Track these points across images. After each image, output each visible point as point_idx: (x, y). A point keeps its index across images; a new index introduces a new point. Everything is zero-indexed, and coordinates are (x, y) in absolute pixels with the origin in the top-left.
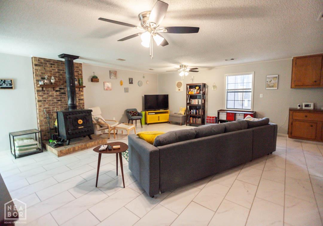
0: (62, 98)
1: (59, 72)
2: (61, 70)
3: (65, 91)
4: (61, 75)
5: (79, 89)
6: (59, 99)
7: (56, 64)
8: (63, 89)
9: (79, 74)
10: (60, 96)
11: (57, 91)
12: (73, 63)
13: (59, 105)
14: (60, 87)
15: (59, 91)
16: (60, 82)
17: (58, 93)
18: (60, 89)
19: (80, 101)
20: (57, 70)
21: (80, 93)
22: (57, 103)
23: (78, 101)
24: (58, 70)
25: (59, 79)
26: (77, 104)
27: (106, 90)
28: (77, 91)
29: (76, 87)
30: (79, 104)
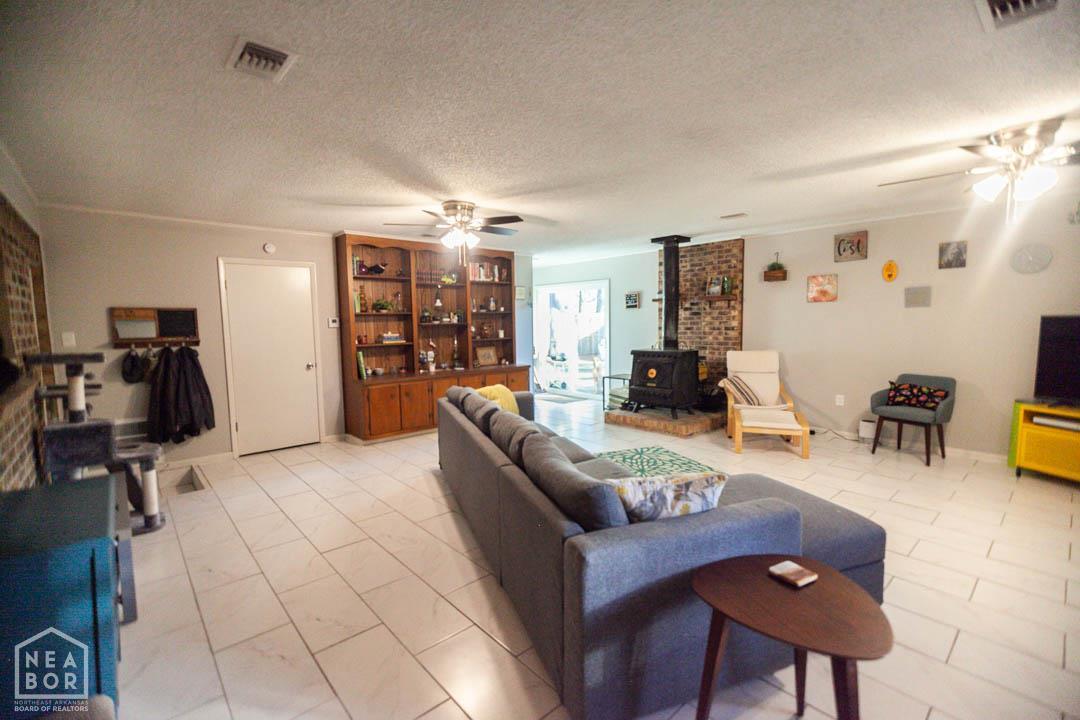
0: (694, 323)
1: (692, 271)
2: (696, 265)
3: (699, 309)
4: (696, 275)
5: (729, 304)
6: (689, 326)
7: (688, 254)
8: (697, 304)
9: (730, 267)
10: (690, 319)
11: (686, 309)
12: (678, 247)
13: (689, 338)
14: (692, 301)
15: (690, 309)
16: (692, 290)
17: (688, 313)
18: (692, 304)
19: (728, 332)
20: (689, 268)
21: (729, 313)
22: (685, 333)
23: (724, 331)
24: (692, 265)
25: (691, 285)
26: (721, 338)
27: (815, 300)
28: (722, 308)
29: (719, 299)
30: (725, 338)
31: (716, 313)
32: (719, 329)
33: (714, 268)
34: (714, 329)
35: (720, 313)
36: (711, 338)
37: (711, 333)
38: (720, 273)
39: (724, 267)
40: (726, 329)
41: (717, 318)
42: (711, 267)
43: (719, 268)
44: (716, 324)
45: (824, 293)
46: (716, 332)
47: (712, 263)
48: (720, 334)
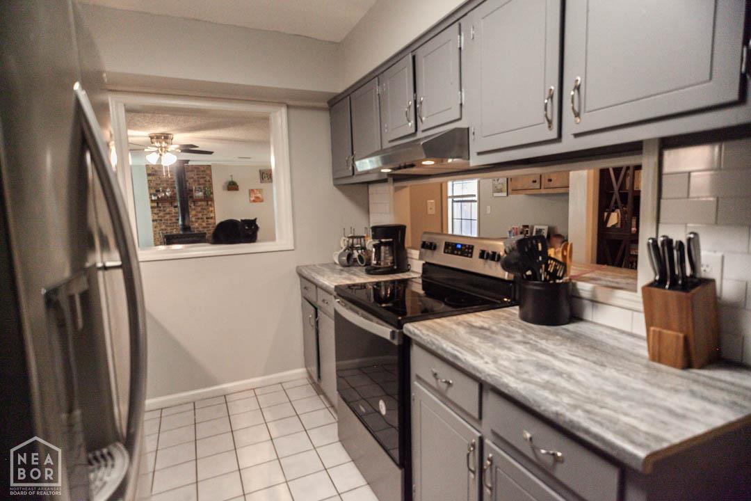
5: (207, 203)
11: (175, 207)
21: (208, 209)
26: (204, 224)
27: (254, 201)
28: (203, 205)
29: (201, 200)
30: (207, 224)
31: (199, 209)
32: (202, 219)
33: (194, 181)
34: (198, 219)
35: (202, 209)
36: (197, 224)
37: (196, 222)
38: (199, 184)
39: (202, 181)
40: (207, 218)
41: (200, 212)
42: (192, 180)
43: (199, 181)
44: (200, 215)
45: (257, 198)
46: (200, 221)
47: (193, 178)
48: (203, 222)
